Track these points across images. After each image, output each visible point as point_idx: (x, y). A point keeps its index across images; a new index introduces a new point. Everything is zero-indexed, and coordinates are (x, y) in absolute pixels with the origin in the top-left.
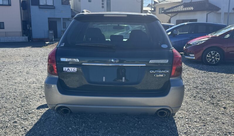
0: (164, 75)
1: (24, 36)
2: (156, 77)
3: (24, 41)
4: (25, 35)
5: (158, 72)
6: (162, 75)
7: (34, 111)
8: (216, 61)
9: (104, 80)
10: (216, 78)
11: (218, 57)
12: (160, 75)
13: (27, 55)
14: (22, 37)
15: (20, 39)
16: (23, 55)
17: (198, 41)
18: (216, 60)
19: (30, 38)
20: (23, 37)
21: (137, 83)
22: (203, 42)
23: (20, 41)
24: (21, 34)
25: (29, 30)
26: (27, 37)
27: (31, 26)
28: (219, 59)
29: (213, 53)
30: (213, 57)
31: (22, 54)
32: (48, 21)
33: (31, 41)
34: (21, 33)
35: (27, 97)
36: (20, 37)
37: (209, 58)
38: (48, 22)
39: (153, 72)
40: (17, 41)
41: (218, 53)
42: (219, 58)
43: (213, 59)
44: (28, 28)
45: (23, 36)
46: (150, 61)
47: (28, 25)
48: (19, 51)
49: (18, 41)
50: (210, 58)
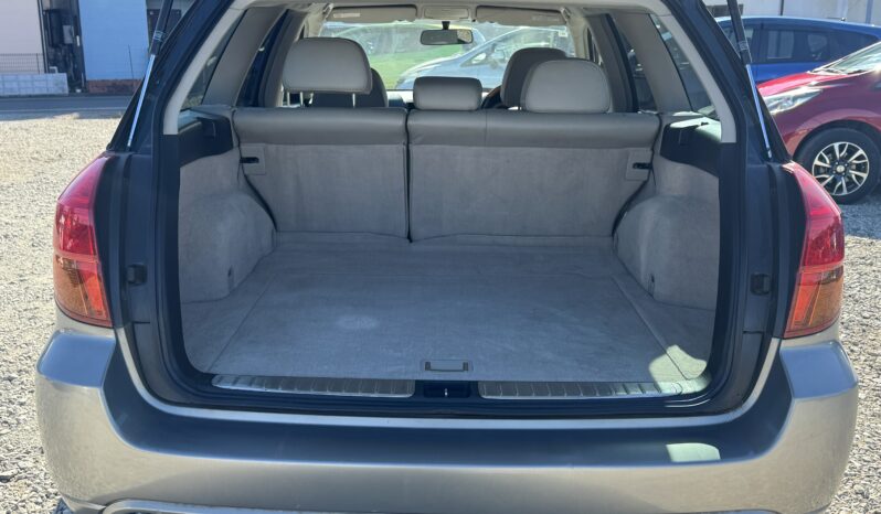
1: (53, 71)
3: (53, 91)
4: (55, 68)
7: (29, 464)
8: (850, 183)
10: (871, 264)
11: (859, 168)
13: (52, 156)
14: (43, 76)
15: (36, 84)
16: (36, 155)
17: (775, 100)
18: (850, 178)
19: (76, 79)
20: (50, 76)
22: (799, 102)
23: (37, 92)
24: (41, 65)
25: (72, 47)
26: (65, 75)
27: (78, 32)
28: (865, 176)
29: (841, 148)
30: (840, 169)
31: (31, 149)
32: (148, 11)
33: (79, 91)
34: (41, 60)
35: (10, 379)
36: (36, 77)
37: (822, 170)
38: (148, 14)
40: (23, 93)
41: (861, 152)
42: (864, 171)
43: (840, 174)
44: (68, 40)
45: (47, 71)
47: (66, 29)
48: (21, 133)
49: (30, 92)
50: (828, 171)
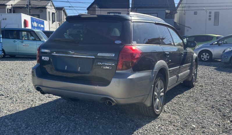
0: (110, 68)
2: (103, 68)
5: (105, 64)
6: (108, 68)
9: (66, 69)
12: (107, 67)
21: (88, 73)
39: (100, 63)
46: (99, 54)
